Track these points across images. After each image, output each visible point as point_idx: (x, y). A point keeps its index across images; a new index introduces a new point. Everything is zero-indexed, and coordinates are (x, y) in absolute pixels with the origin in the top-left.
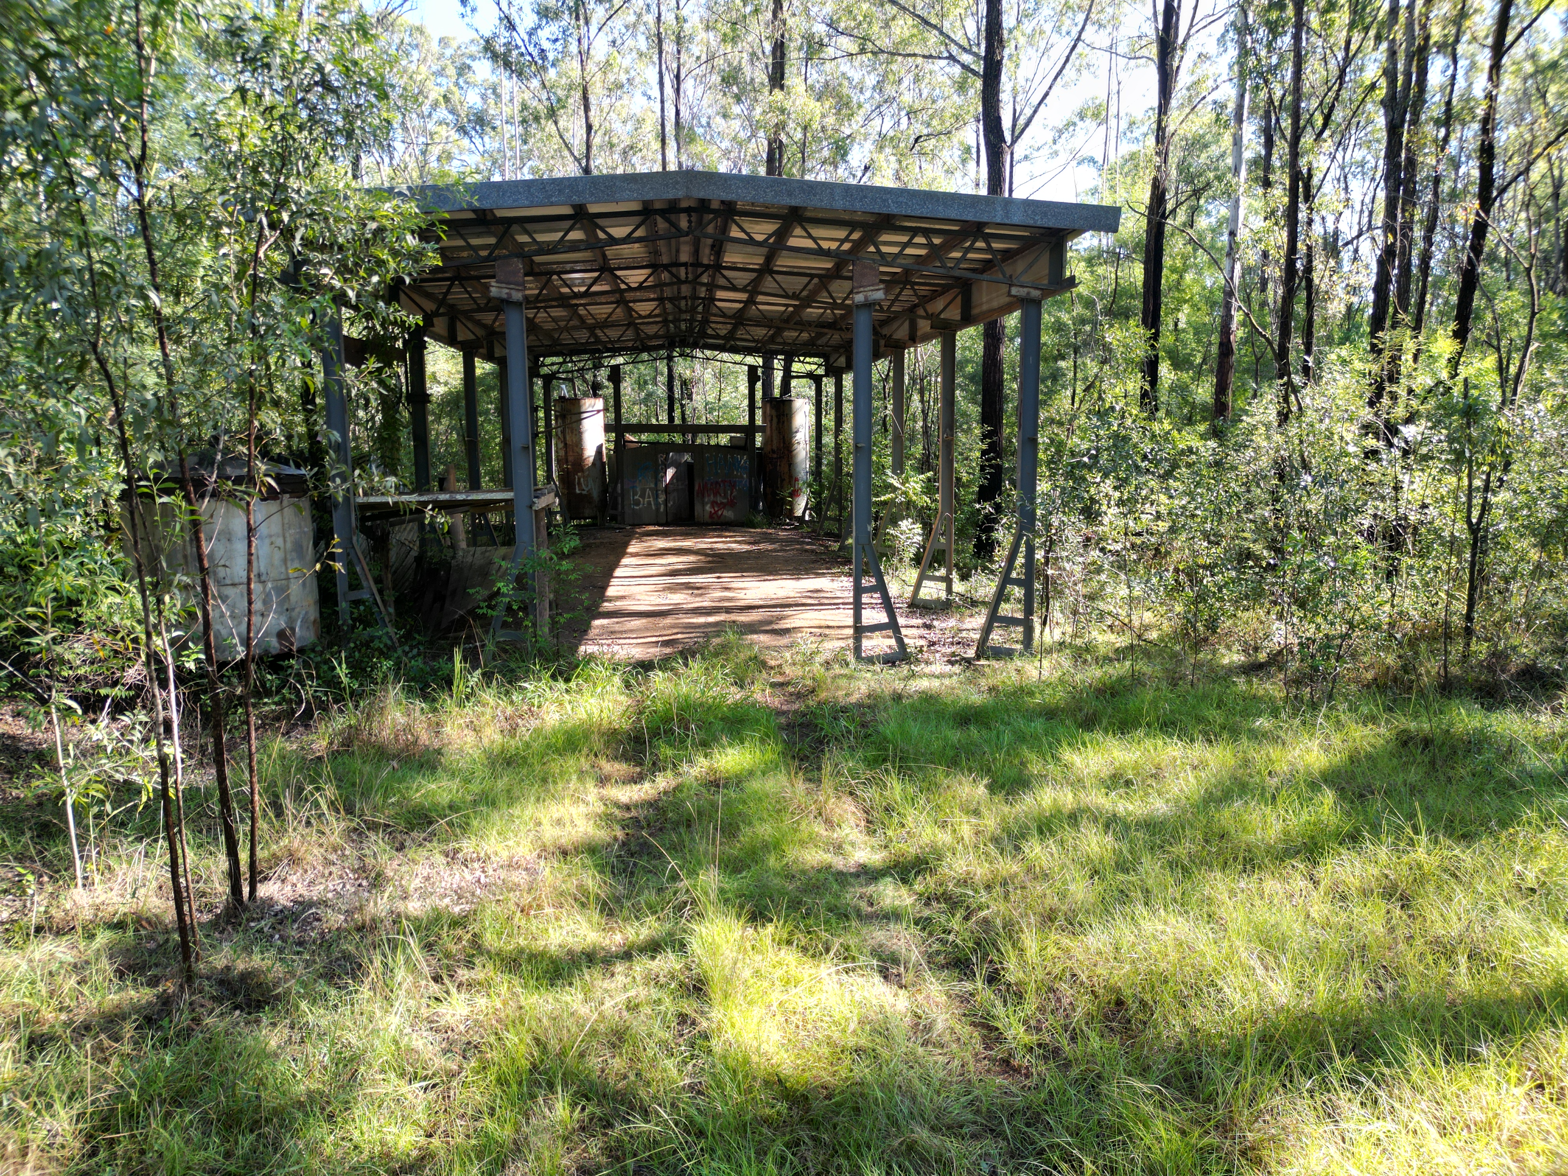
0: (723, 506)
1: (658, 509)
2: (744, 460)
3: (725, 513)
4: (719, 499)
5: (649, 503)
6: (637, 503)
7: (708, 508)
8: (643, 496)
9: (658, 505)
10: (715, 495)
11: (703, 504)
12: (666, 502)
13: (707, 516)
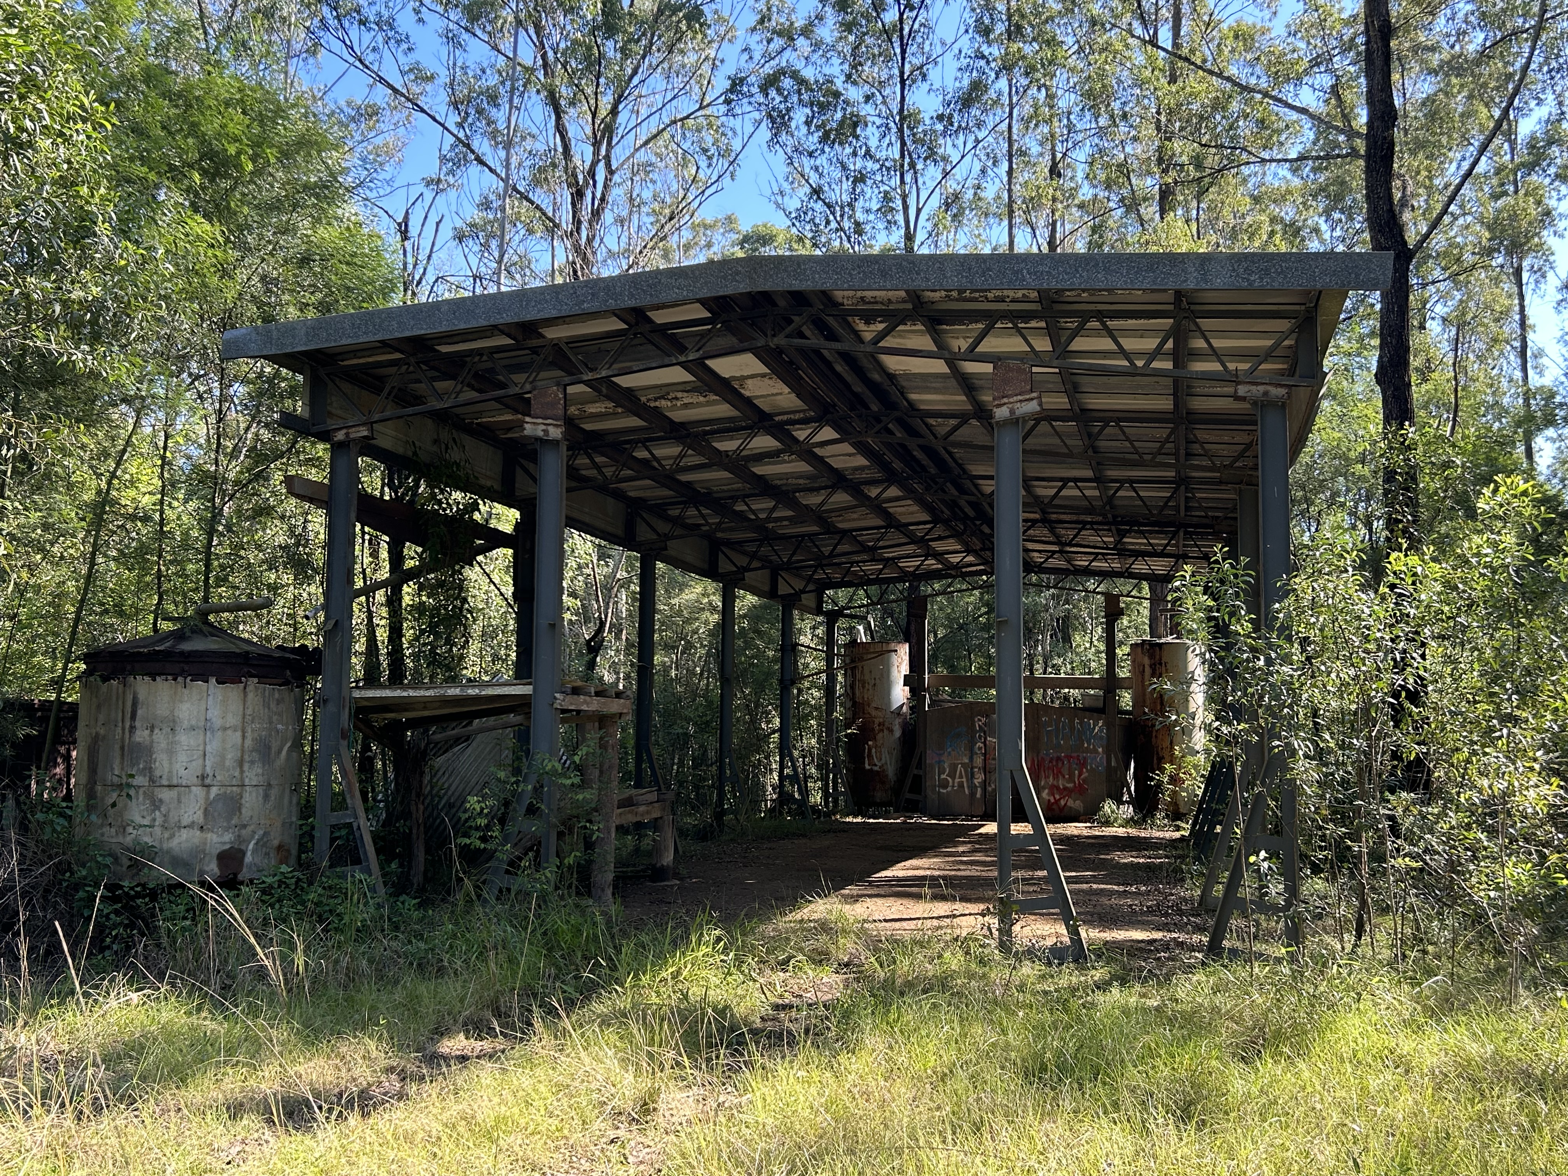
0: (1066, 792)
1: (973, 794)
2: (1099, 726)
3: (1070, 803)
4: (1061, 783)
5: (961, 785)
6: (945, 785)
7: (1045, 795)
8: (952, 775)
9: (973, 788)
10: (1056, 777)
12: (985, 784)
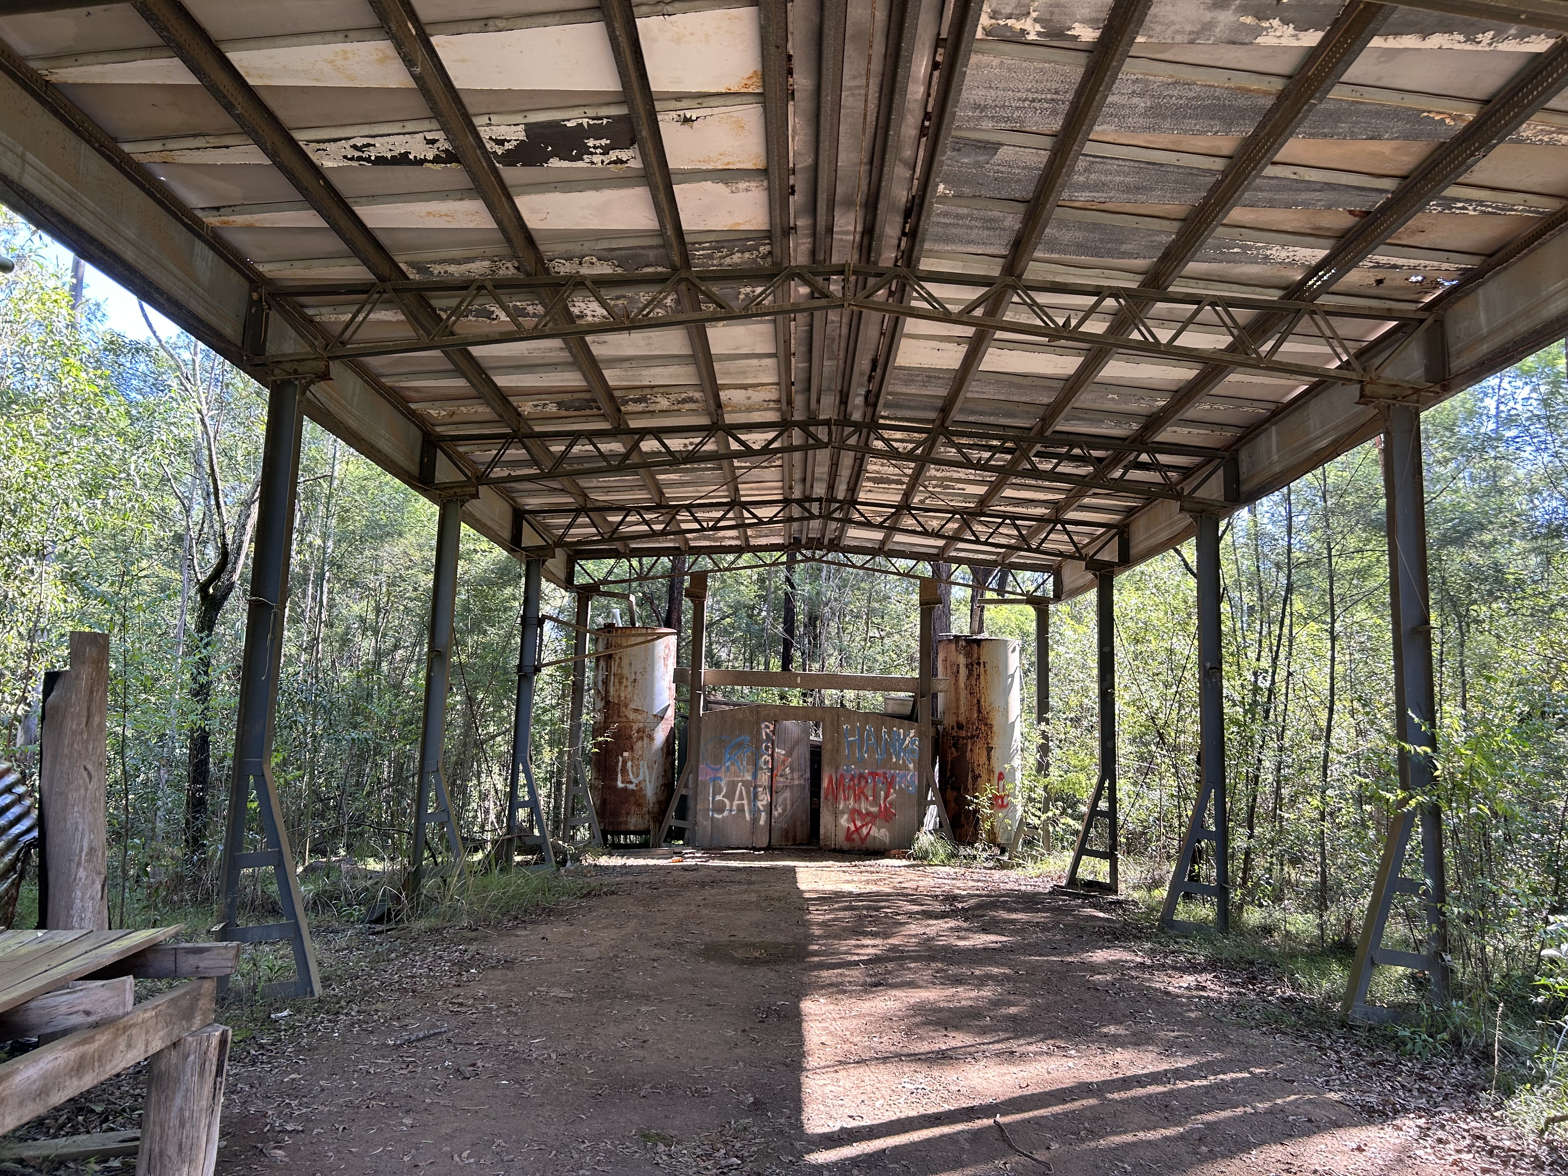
0: (869, 818)
1: (755, 820)
2: (910, 736)
3: (874, 832)
4: (864, 807)
5: (741, 809)
6: (720, 809)
7: (844, 821)
8: (730, 796)
9: (755, 812)
10: (857, 799)
11: (836, 817)
12: (770, 807)
13: (841, 836)
